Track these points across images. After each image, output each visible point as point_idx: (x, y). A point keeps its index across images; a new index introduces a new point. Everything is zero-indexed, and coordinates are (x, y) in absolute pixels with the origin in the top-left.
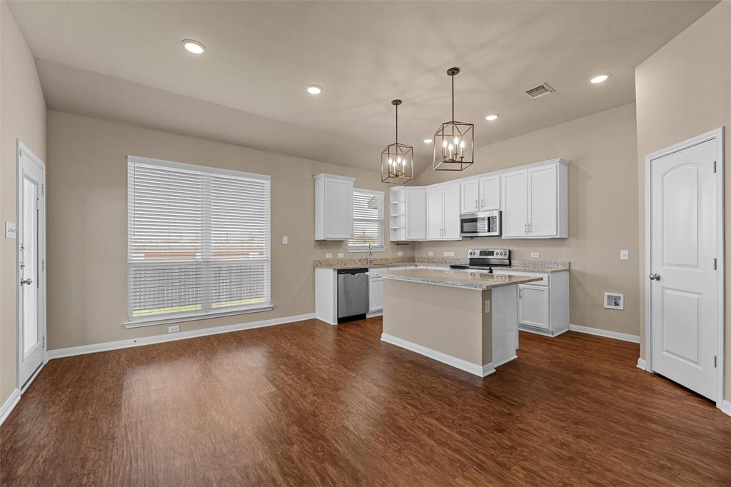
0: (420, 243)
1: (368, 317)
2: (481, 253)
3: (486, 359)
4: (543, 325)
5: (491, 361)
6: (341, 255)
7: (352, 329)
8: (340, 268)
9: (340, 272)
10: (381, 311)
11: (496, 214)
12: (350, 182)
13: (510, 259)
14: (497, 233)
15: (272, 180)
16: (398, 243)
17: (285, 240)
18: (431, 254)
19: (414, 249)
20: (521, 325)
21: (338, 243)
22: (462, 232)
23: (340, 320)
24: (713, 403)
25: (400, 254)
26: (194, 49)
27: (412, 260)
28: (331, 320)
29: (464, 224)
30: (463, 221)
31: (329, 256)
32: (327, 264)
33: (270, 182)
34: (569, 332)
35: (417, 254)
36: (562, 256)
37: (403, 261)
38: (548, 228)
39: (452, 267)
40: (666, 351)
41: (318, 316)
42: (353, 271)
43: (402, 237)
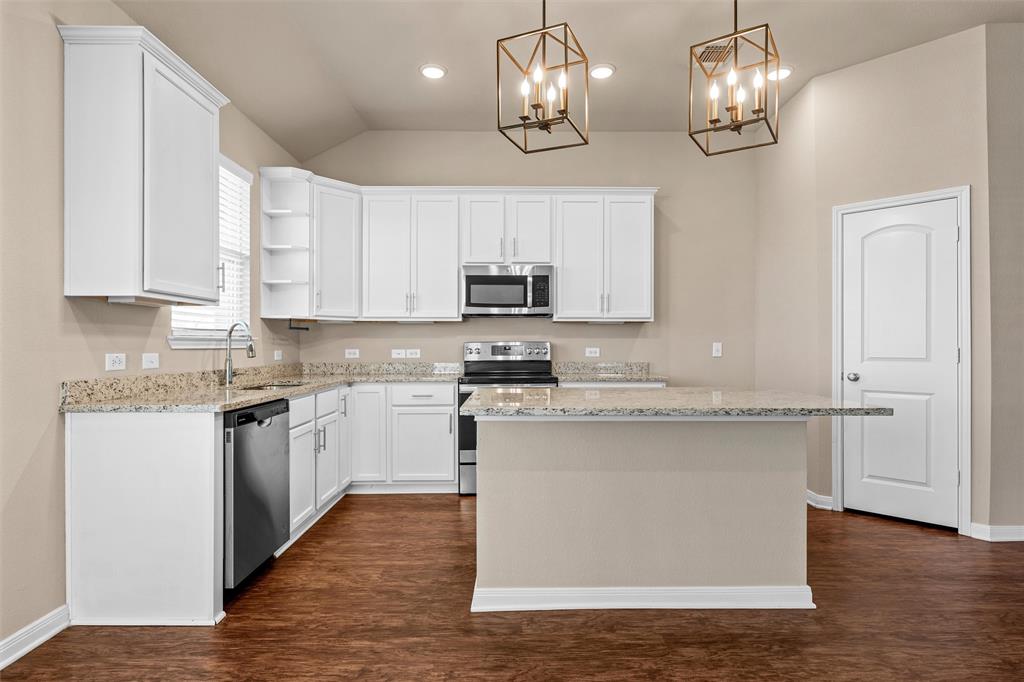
2: (494, 350)
6: (150, 361)
18: (352, 354)
21: (144, 310)
22: (469, 304)
24: (953, 531)
25: (278, 356)
27: (298, 373)
29: (476, 287)
30: (471, 280)
31: (116, 361)
37: (285, 375)
40: (870, 476)
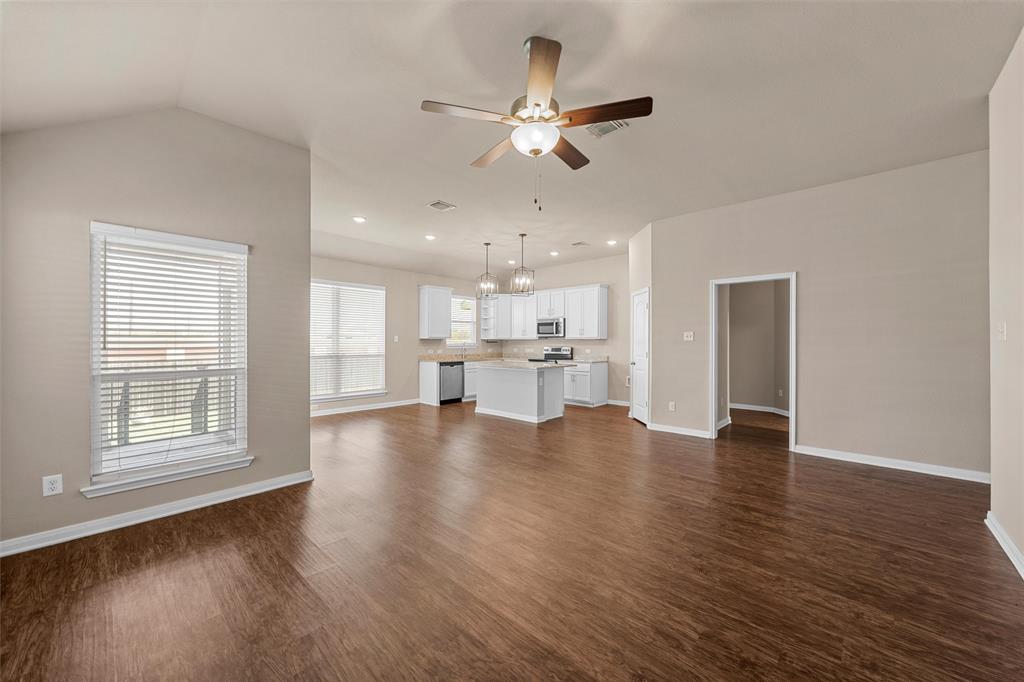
0: (507, 341)
1: (463, 400)
2: (553, 350)
3: (540, 412)
4: (587, 399)
5: (543, 414)
6: (440, 352)
7: (451, 410)
8: (443, 361)
9: (441, 364)
10: (475, 396)
11: (562, 320)
12: (450, 291)
13: (572, 354)
14: (562, 335)
15: (386, 290)
16: (488, 342)
17: (396, 339)
18: (515, 350)
19: (502, 346)
20: (566, 400)
21: (438, 341)
22: (539, 333)
23: (443, 403)
24: (645, 425)
25: (490, 350)
26: (360, 220)
27: (500, 355)
28: (436, 403)
29: (541, 327)
30: (539, 325)
31: (431, 352)
32: (430, 359)
33: (384, 292)
34: (607, 406)
35: (505, 351)
36: (604, 352)
37: (492, 356)
38: (593, 332)
39: (530, 360)
41: (422, 401)
42: (452, 364)
43: (492, 337)
